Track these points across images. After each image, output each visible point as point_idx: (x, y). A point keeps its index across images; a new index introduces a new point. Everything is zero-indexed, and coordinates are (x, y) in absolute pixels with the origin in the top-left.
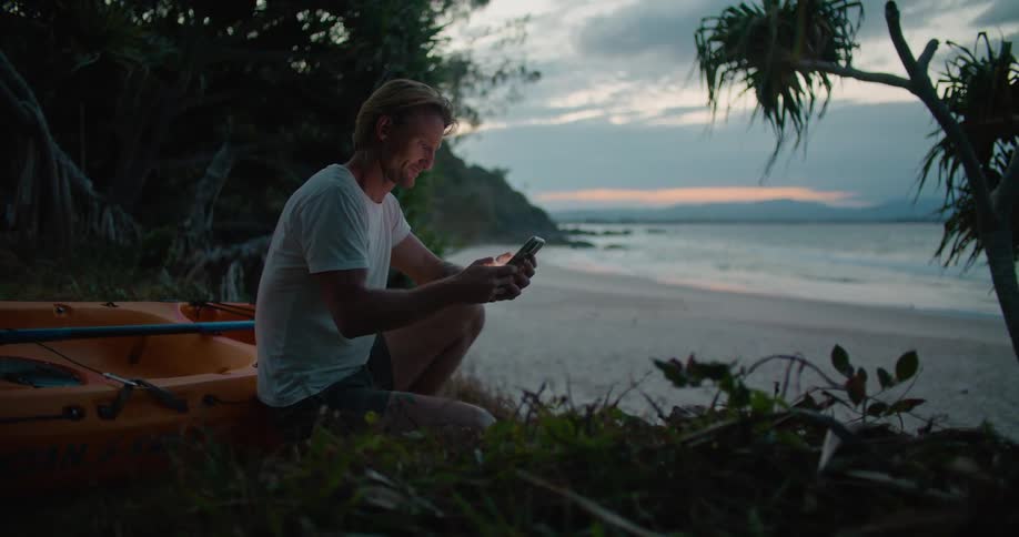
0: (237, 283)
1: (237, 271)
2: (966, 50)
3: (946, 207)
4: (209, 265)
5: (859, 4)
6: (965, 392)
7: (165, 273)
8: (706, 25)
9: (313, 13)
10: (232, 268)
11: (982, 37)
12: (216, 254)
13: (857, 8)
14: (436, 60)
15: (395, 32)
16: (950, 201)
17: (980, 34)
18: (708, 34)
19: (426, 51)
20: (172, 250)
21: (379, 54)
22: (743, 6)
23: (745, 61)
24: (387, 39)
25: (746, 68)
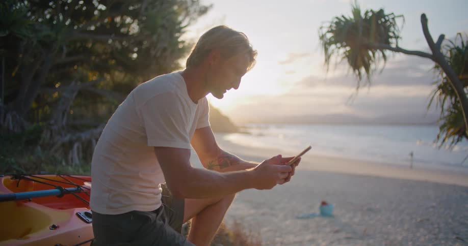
0: (78, 154)
1: (78, 148)
2: (451, 42)
3: (441, 119)
4: (63, 145)
5: (402, 16)
6: (433, 207)
7: (39, 148)
8: (324, 25)
9: (122, 18)
10: (76, 146)
11: (459, 36)
12: (67, 138)
13: (401, 19)
14: (183, 42)
15: (163, 27)
16: (442, 116)
17: (458, 34)
18: (325, 30)
19: (178, 37)
20: (43, 136)
21: (155, 38)
22: (343, 16)
23: (344, 44)
24: (160, 30)
25: (345, 46)
